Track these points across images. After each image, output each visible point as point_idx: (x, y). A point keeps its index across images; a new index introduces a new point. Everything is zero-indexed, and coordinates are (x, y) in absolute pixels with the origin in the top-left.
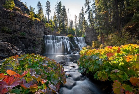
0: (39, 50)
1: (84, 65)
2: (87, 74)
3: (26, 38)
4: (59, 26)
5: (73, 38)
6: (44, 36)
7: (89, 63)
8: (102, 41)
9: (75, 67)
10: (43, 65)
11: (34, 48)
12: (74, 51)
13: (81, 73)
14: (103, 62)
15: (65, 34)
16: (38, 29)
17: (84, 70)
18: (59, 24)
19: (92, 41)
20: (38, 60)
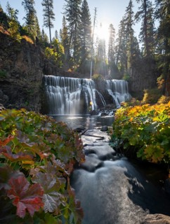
0: (36, 106)
1: (119, 135)
2: (126, 149)
3: (8, 83)
4: (74, 54)
5: (103, 81)
6: (44, 78)
7: (131, 130)
8: (166, 89)
9: (103, 138)
10: (43, 129)
11: (26, 103)
12: (103, 110)
13: (114, 148)
14: (160, 128)
15: (87, 74)
16: (30, 62)
17: (119, 142)
18: (73, 50)
19: (143, 89)
20: (32, 121)
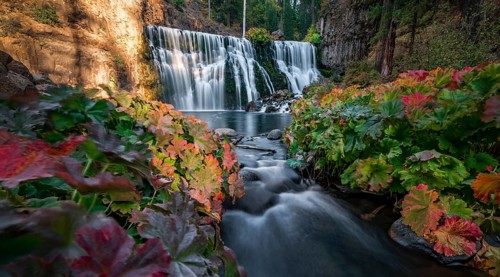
1: (306, 144)
2: (317, 171)
5: (269, 43)
12: (270, 101)
13: (297, 169)
15: (236, 26)
17: (306, 158)
